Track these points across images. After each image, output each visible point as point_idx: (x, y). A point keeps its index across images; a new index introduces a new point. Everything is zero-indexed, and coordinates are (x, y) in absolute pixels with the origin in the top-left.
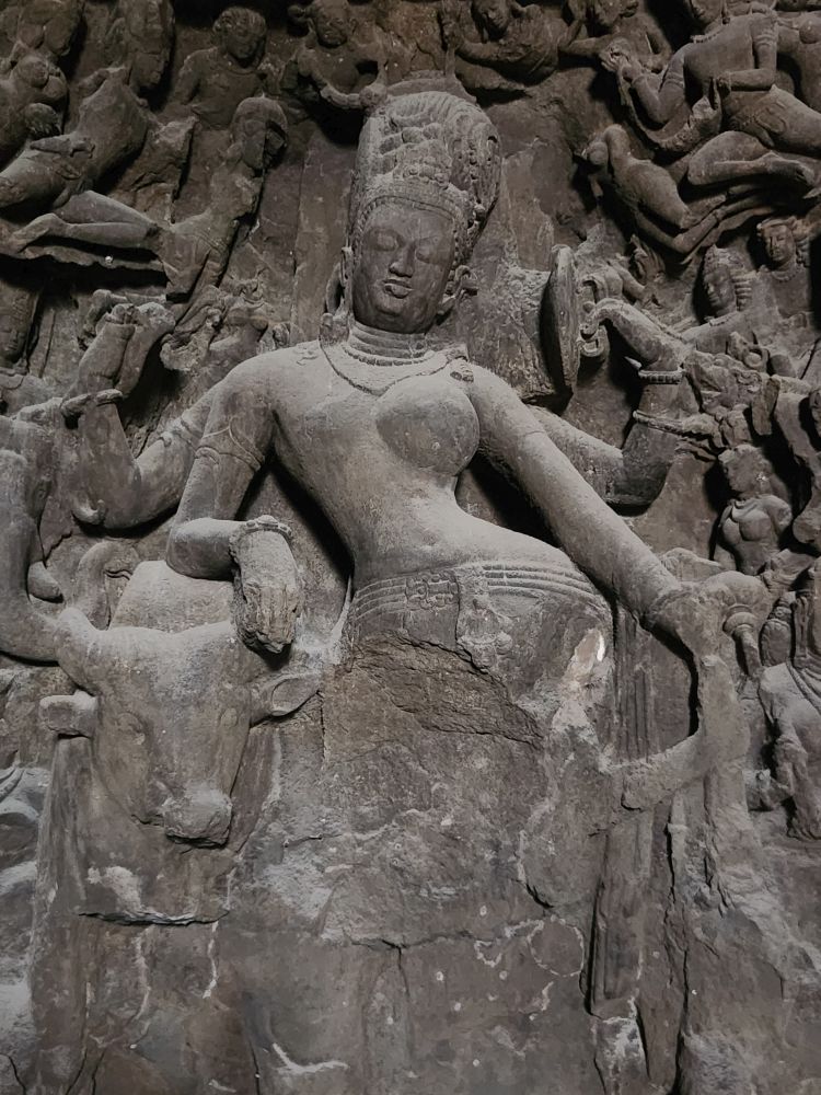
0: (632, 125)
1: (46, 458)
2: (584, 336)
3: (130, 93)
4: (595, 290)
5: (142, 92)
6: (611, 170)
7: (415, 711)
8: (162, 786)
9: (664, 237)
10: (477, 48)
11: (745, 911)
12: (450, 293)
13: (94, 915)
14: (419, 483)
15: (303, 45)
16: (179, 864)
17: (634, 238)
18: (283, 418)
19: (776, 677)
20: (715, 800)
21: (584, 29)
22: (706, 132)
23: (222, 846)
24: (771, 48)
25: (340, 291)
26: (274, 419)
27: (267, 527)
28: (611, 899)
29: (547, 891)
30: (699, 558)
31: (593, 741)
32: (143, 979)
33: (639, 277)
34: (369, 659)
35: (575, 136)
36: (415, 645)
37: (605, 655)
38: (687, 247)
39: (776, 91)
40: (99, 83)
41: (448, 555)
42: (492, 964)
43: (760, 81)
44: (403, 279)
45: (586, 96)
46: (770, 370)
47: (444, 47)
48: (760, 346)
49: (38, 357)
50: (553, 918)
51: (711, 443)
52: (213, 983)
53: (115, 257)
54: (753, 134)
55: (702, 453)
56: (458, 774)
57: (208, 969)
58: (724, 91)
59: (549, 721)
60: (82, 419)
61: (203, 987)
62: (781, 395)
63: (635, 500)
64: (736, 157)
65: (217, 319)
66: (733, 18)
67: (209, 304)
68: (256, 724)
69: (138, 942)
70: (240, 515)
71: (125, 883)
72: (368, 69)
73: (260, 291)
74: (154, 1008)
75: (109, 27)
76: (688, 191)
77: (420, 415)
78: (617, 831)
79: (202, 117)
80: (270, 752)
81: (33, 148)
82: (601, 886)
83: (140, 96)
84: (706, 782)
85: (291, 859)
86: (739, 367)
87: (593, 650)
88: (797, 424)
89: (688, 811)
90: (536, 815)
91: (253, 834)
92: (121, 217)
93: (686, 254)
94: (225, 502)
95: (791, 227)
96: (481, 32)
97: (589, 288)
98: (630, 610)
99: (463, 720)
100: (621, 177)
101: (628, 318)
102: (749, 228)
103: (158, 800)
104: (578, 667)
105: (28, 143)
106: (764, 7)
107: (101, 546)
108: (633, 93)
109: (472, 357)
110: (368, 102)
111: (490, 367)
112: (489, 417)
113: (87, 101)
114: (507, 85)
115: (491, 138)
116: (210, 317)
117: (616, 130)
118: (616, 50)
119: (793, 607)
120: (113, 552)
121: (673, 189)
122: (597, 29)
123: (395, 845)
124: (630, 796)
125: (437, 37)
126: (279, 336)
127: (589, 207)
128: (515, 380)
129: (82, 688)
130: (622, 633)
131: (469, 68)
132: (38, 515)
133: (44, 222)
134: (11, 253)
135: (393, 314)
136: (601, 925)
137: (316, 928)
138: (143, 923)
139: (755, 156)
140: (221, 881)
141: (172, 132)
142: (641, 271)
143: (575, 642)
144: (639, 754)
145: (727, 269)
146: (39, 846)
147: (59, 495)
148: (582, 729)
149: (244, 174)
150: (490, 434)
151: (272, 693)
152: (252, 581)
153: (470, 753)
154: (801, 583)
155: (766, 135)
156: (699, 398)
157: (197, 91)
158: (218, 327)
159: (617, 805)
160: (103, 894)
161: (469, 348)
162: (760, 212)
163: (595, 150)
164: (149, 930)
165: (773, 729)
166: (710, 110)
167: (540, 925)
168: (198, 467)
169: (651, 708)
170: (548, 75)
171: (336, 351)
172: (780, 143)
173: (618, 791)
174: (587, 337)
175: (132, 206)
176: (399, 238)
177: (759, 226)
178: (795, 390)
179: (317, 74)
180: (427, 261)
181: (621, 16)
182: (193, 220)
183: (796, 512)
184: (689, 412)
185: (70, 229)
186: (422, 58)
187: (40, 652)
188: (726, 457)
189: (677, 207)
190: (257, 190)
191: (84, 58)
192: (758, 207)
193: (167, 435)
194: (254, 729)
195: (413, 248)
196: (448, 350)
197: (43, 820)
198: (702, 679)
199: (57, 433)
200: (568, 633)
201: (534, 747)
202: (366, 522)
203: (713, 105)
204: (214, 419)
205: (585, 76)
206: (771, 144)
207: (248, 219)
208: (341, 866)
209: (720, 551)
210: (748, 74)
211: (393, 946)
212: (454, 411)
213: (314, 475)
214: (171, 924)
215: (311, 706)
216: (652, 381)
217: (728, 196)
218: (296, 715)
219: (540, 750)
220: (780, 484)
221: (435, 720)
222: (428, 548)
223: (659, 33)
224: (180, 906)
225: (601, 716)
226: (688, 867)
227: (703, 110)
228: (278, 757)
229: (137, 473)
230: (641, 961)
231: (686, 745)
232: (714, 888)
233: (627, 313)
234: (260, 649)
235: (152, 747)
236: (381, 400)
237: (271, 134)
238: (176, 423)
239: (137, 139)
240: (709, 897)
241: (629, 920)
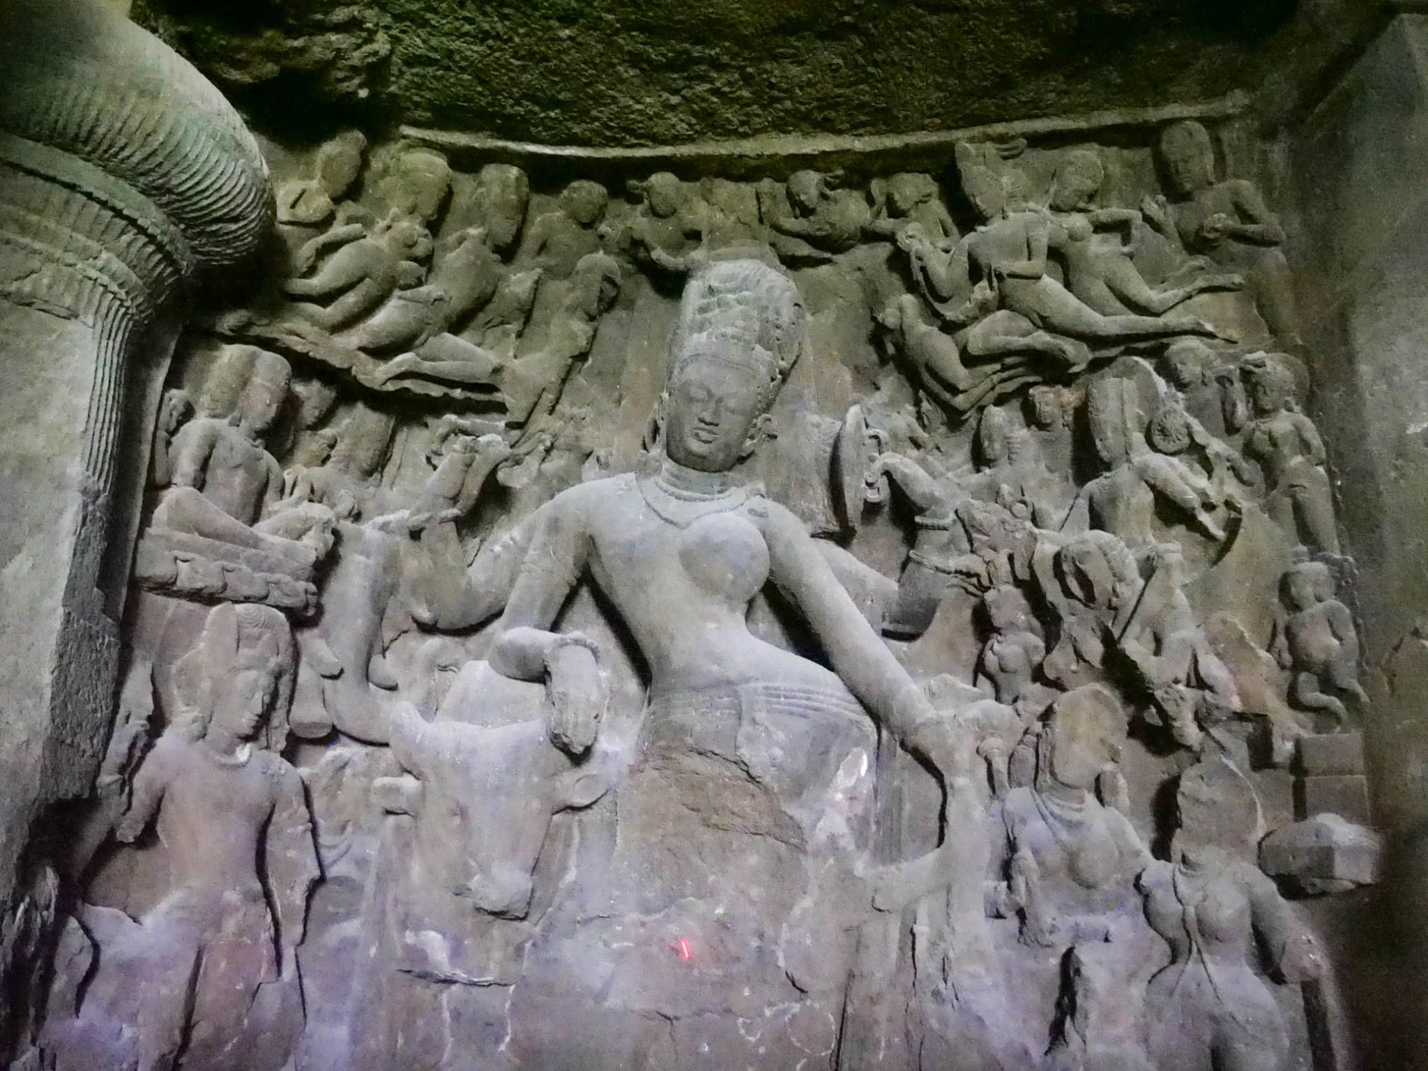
0: (923, 296)
1: (391, 564)
2: (867, 484)
3: (486, 251)
4: (879, 443)
5: (497, 249)
6: (902, 333)
7: (698, 810)
8: (473, 863)
9: (947, 396)
10: (790, 223)
11: (974, 1006)
12: (752, 438)
13: (409, 972)
14: (715, 609)
15: (638, 213)
16: (483, 933)
17: (921, 393)
18: (599, 542)
19: (1018, 798)
20: (955, 906)
21: (884, 212)
22: (985, 309)
23: (523, 919)
24: (1042, 243)
25: (656, 430)
26: (590, 545)
27: (577, 642)
28: (859, 989)
29: (803, 978)
30: (965, 685)
31: (851, 847)
32: (447, 1032)
33: (924, 427)
34: (660, 763)
35: (874, 300)
36: (700, 754)
37: (868, 771)
38: (967, 406)
39: (1046, 279)
40: (460, 241)
41: (732, 675)
42: (752, 1039)
43: (1029, 272)
44: (710, 427)
45: (884, 267)
46: (1034, 520)
47: (761, 221)
48: (1026, 498)
49: (390, 469)
50: (808, 1002)
51: (979, 581)
52: (507, 1039)
53: (463, 389)
54: (1026, 316)
55: (972, 589)
56: (731, 869)
57: (504, 1028)
58: (1000, 277)
59: (814, 827)
60: (423, 535)
61: (498, 1040)
62: (1039, 545)
63: (907, 629)
64: (1007, 333)
65: (548, 444)
66: (1011, 214)
67: (543, 431)
68: (557, 812)
69: (444, 998)
70: (555, 627)
71: (436, 947)
72: (694, 236)
73: (588, 419)
74: (455, 1056)
75: (472, 194)
76: (969, 360)
77: (717, 549)
78: (867, 929)
79: (548, 270)
80: (569, 837)
81: (400, 298)
82: (851, 975)
83: (494, 252)
84: (949, 890)
85: (582, 935)
86: (1007, 515)
87: (856, 764)
88: (1051, 573)
89: (931, 915)
90: (797, 911)
91: (550, 909)
92: (469, 357)
93: (964, 412)
94: (544, 611)
95: (1058, 395)
96: (794, 209)
97: (874, 441)
98: (892, 733)
99: (738, 821)
100: (911, 340)
101: (907, 471)
102: (1022, 391)
103: (469, 876)
104: (843, 780)
105: (397, 292)
106: (1039, 207)
107: (434, 642)
108: (923, 269)
109: (768, 494)
110: (690, 266)
111: (784, 503)
112: (780, 550)
113: (450, 256)
114: (816, 253)
115: (796, 305)
116: (542, 441)
117: (908, 299)
118: (910, 233)
119: (1038, 736)
120: (443, 649)
121: (954, 356)
122: (896, 212)
123: (673, 928)
124: (878, 898)
125: (755, 211)
126: (602, 460)
127: (883, 361)
128: (806, 517)
129: (410, 772)
130: (884, 749)
131: (784, 241)
132: (380, 613)
133: (404, 360)
134: (376, 387)
135: (703, 457)
136: (850, 1010)
137: (600, 997)
138: (449, 982)
139: (1029, 333)
140: (519, 949)
141: (519, 282)
142: (926, 421)
143: (841, 757)
144: (892, 861)
145: (1001, 427)
146: (364, 906)
147: (400, 597)
148: (843, 836)
149: (580, 319)
150: (781, 565)
151: (573, 786)
152: (561, 689)
153: (744, 851)
154: (1046, 716)
155: (1035, 316)
156: (970, 541)
157: (543, 248)
158: (548, 451)
159: (869, 906)
160: (417, 953)
161: (767, 485)
162: (1031, 379)
163: (889, 317)
164: (454, 988)
165: (1012, 846)
166: (988, 291)
167: (796, 1008)
168: (521, 581)
169: (905, 822)
170: (852, 246)
171: (649, 483)
172: (1047, 325)
173: (869, 893)
174: (870, 485)
175: (479, 345)
176: (709, 392)
177: (1031, 391)
178: (1051, 541)
179: (648, 238)
180: (733, 412)
181: (917, 203)
182: (533, 358)
183: (1049, 650)
184: (961, 552)
185: (427, 367)
186: (741, 227)
187: (375, 736)
188: (990, 596)
189: (959, 373)
190: (591, 333)
191: (450, 218)
192: (1029, 375)
193: (497, 548)
194: (556, 817)
195: (720, 400)
196: (748, 487)
197: (370, 885)
198: (950, 798)
199: (404, 543)
200: (835, 750)
201: (800, 848)
202: (665, 642)
203: (991, 288)
204: (539, 537)
205: (884, 250)
206: (1040, 324)
207: (582, 357)
208: (626, 944)
209: (981, 677)
210: (1021, 266)
211: (666, 1017)
212: (747, 546)
213: (622, 596)
214: (475, 984)
215: (605, 800)
216: (926, 527)
217: (1003, 365)
218: (594, 806)
219: (805, 852)
220: (1036, 623)
221: (715, 819)
222: (715, 668)
223: (949, 221)
224: (483, 970)
225: (860, 826)
226: (927, 964)
227: (982, 291)
228: (576, 841)
229: (469, 583)
230: (883, 1044)
231: (932, 857)
232: (949, 984)
233: (906, 466)
234: (565, 749)
235: (465, 830)
236: (685, 532)
237: (607, 286)
238: (506, 537)
239: (490, 289)
240: (944, 991)
241: (876, 1008)
